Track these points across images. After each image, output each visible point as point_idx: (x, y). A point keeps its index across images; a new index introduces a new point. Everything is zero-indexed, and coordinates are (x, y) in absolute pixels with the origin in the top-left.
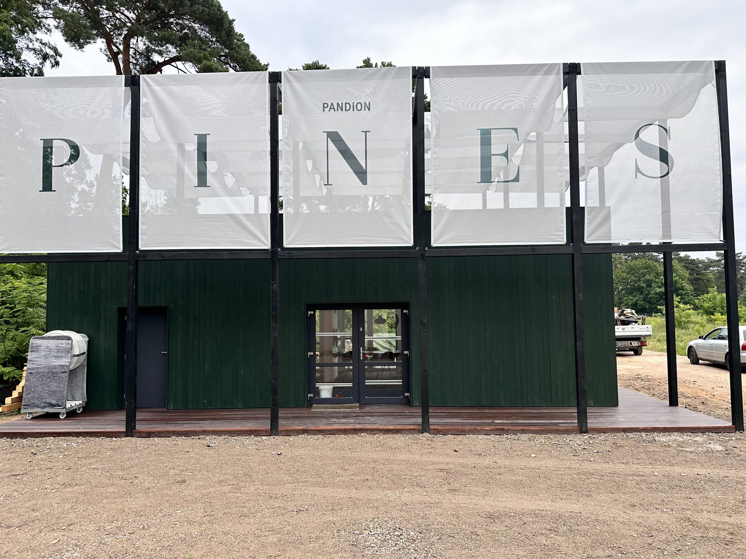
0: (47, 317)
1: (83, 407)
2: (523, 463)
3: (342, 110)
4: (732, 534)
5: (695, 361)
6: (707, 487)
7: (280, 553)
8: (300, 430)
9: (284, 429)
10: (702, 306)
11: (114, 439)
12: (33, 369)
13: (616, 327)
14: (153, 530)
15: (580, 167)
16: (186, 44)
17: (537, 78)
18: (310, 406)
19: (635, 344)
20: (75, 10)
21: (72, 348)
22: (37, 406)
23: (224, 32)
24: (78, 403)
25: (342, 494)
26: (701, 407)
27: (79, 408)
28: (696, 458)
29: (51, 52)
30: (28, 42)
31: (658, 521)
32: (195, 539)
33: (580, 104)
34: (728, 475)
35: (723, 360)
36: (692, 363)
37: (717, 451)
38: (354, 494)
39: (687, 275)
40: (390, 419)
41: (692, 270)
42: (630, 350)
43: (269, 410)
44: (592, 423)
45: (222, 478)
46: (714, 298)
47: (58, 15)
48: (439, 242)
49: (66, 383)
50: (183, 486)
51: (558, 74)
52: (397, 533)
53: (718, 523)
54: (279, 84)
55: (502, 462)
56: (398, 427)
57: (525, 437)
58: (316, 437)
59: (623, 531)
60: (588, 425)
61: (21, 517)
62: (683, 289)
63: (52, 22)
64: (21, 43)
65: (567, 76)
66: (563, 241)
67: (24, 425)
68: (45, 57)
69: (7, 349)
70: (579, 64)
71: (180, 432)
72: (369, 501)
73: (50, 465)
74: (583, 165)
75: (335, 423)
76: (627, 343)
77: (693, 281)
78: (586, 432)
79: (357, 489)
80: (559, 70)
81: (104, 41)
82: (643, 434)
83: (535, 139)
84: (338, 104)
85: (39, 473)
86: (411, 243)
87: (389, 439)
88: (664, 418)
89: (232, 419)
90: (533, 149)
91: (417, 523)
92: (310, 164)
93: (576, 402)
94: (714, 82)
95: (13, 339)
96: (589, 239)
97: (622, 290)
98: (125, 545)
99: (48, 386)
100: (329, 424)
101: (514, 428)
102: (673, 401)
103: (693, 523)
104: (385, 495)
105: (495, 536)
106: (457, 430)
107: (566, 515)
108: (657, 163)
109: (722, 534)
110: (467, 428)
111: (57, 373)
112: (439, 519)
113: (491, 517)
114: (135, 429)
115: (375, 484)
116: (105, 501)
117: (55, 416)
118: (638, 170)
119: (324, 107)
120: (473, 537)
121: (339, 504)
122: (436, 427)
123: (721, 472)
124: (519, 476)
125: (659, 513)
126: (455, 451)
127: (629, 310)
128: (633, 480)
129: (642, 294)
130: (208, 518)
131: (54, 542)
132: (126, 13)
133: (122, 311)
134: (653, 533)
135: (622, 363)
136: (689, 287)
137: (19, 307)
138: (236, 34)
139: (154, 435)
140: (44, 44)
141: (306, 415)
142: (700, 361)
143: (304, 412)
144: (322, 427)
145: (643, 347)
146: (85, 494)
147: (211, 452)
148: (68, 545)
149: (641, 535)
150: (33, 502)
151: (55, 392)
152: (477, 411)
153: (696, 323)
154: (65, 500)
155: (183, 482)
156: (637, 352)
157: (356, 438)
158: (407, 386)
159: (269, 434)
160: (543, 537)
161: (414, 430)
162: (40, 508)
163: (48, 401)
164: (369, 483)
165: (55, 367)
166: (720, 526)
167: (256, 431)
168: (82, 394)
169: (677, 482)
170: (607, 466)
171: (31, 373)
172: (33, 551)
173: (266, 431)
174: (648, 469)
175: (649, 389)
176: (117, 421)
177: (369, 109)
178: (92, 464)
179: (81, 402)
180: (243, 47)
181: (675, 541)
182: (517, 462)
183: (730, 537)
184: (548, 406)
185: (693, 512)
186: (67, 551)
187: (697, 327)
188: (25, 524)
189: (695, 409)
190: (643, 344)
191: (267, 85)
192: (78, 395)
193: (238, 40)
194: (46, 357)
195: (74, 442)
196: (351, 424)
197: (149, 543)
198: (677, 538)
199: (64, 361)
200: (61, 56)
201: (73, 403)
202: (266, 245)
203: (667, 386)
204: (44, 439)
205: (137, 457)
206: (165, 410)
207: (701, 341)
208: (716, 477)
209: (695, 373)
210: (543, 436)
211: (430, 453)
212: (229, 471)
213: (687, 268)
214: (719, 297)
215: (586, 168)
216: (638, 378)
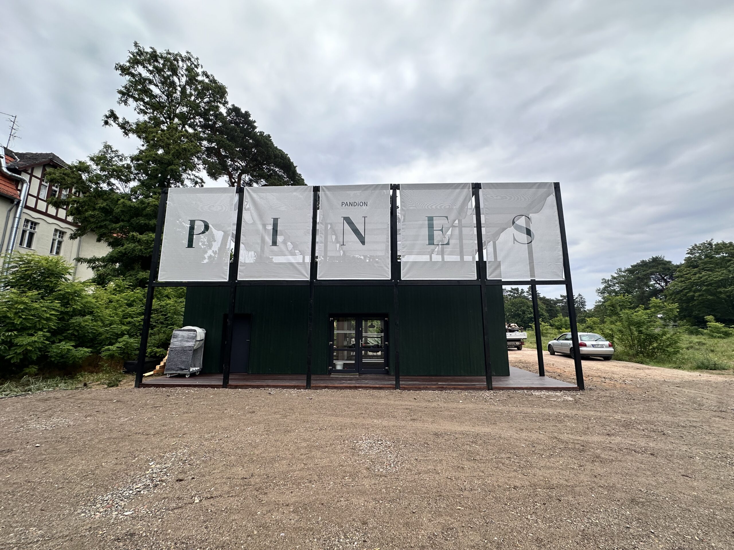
0: (184, 321)
1: (200, 372)
2: (455, 405)
3: (352, 206)
4: (583, 446)
5: (553, 353)
6: (565, 420)
7: (308, 452)
8: (324, 386)
9: (314, 385)
10: (554, 324)
11: (216, 389)
12: (173, 348)
13: (507, 333)
14: (233, 438)
15: (483, 241)
16: (271, 178)
17: (458, 191)
18: (330, 374)
19: (518, 343)
20: (214, 161)
21: (196, 336)
22: (173, 370)
23: (291, 172)
24: (197, 368)
25: (348, 420)
26: (558, 378)
27: (198, 372)
28: (557, 404)
29: (199, 181)
30: (188, 176)
31: (537, 438)
32: (257, 444)
33: (482, 206)
34: (577, 413)
35: (568, 352)
36: (551, 354)
37: (570, 401)
38: (354, 421)
39: (545, 307)
40: (376, 381)
41: (547, 304)
42: (515, 347)
43: (306, 375)
44: (495, 384)
45: (276, 410)
46: (561, 320)
47: (205, 162)
48: (406, 277)
49: (191, 357)
50: (253, 415)
51: (469, 188)
52: (379, 442)
53: (574, 440)
54: (318, 192)
55: (442, 404)
56: (381, 386)
57: (455, 392)
58: (332, 390)
59: (517, 444)
60: (493, 385)
61: (156, 430)
62: (543, 316)
63: (201, 166)
64: (184, 176)
65: (474, 190)
66: (475, 278)
67: (165, 380)
68: (196, 183)
69: (161, 338)
70: (480, 184)
71: (254, 386)
72: (363, 425)
73: (177, 402)
74: (485, 240)
75: (344, 383)
76: (513, 343)
77: (548, 311)
78: (492, 389)
79: (356, 418)
80: (470, 186)
81: (228, 176)
82: (525, 391)
83: (457, 225)
84: (350, 203)
85: (170, 406)
86: (389, 278)
87: (376, 392)
88: (537, 382)
89: (285, 379)
90: (457, 231)
91: (392, 437)
92: (334, 237)
93: (485, 373)
94: (554, 194)
95: (164, 332)
96: (490, 277)
97: (509, 315)
98: (215, 446)
99: (181, 358)
100: (341, 384)
101: (449, 387)
102: (542, 373)
103: (559, 440)
104: (373, 422)
105: (438, 445)
106: (416, 388)
107: (482, 434)
108: (525, 236)
109: (577, 446)
110: (422, 387)
111: (186, 350)
112: (405, 435)
113: (436, 434)
114: (228, 383)
115: (367, 415)
116: (206, 422)
117: (183, 376)
118: (515, 239)
119: (342, 204)
120: (426, 445)
121: (345, 426)
122: (404, 386)
123: (573, 412)
124: (453, 412)
125: (537, 434)
126: (415, 399)
127: (513, 324)
128: (521, 415)
129: (520, 318)
130: (266, 432)
131: (173, 443)
132: (240, 162)
133: (226, 316)
134: (535, 445)
135: (511, 354)
136: (546, 314)
137: (169, 315)
138: (298, 173)
139: (239, 387)
140: (197, 177)
141: (327, 378)
142: (556, 353)
143: (326, 377)
144: (336, 385)
145: (523, 346)
146: (195, 417)
147: (271, 397)
148: (181, 445)
149: (528, 446)
150: (164, 421)
151: (184, 361)
152: (428, 378)
153: (552, 334)
154: (183, 421)
155: (253, 412)
156: (519, 348)
157: (357, 392)
158: (387, 363)
159: (305, 388)
160: (468, 446)
161: (391, 387)
162: (168, 425)
163: (180, 366)
164: (363, 415)
165: (186, 347)
166: (576, 442)
167: (298, 386)
168: (200, 364)
169: (547, 417)
170: (505, 407)
171: (172, 350)
172: (160, 448)
173: (304, 386)
174: (529, 410)
175: (527, 368)
176: (218, 379)
177: (367, 206)
178: (201, 402)
179: (199, 368)
180: (301, 180)
181: (549, 449)
182: (451, 405)
183: (582, 448)
184: (468, 376)
185: (558, 433)
186: (180, 449)
187: (552, 335)
188: (158, 433)
189: (555, 378)
190: (522, 343)
191: (312, 193)
192: (197, 364)
193: (298, 177)
194: (181, 341)
195: (192, 390)
196: (353, 384)
197: (230, 445)
198: (549, 448)
199: (191, 344)
200: (204, 183)
201: (194, 369)
202: (308, 278)
203: (538, 366)
204: (175, 388)
205: (228, 399)
206: (246, 374)
207: (555, 341)
208: (570, 415)
209: (553, 359)
210: (466, 391)
211: (400, 400)
212: (281, 407)
213: (544, 303)
214: (563, 319)
215: (486, 242)
216: (520, 362)
